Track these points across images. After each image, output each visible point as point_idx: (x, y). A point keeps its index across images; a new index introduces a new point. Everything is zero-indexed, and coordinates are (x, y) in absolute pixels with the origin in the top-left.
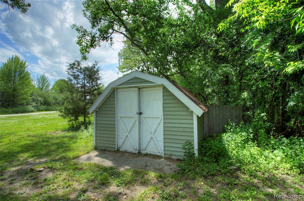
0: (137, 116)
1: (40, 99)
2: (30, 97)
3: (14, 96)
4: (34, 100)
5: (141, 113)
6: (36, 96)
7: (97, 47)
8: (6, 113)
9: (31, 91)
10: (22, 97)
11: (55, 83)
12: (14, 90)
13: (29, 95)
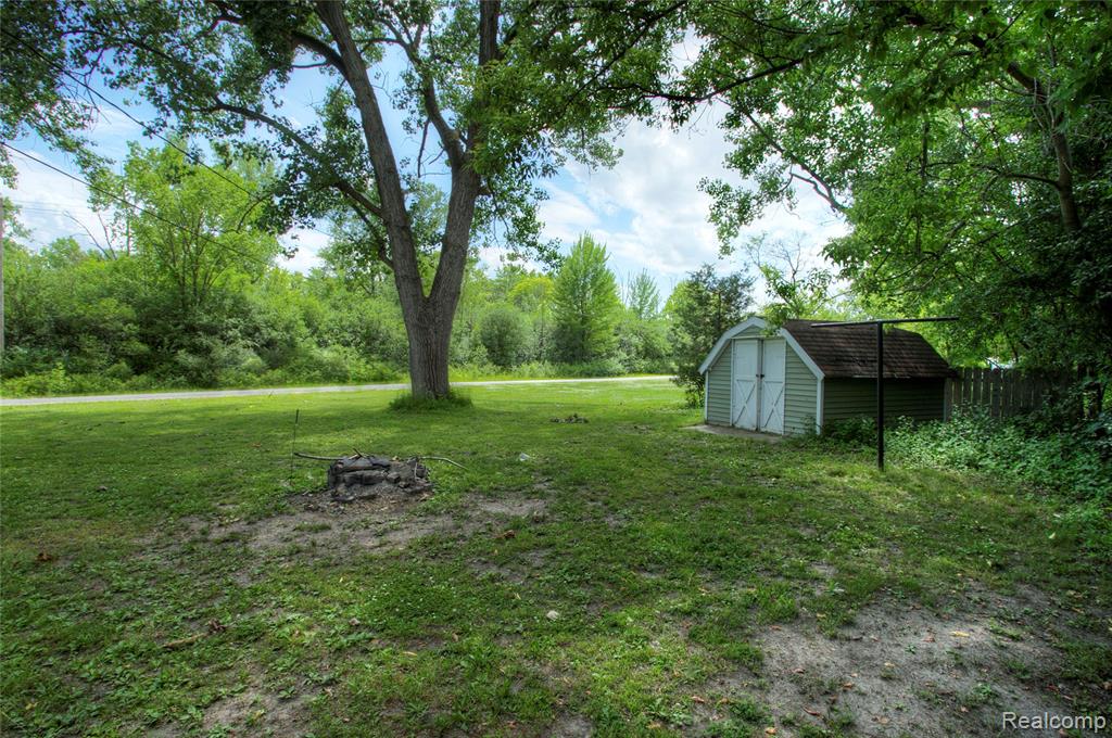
0: (755, 379)
1: (635, 340)
2: (616, 335)
3: (583, 334)
4: (622, 344)
5: (762, 376)
6: (626, 334)
7: (756, 219)
8: (570, 374)
9: (616, 323)
10: (597, 337)
11: (672, 294)
12: (585, 320)
13: (612, 330)
